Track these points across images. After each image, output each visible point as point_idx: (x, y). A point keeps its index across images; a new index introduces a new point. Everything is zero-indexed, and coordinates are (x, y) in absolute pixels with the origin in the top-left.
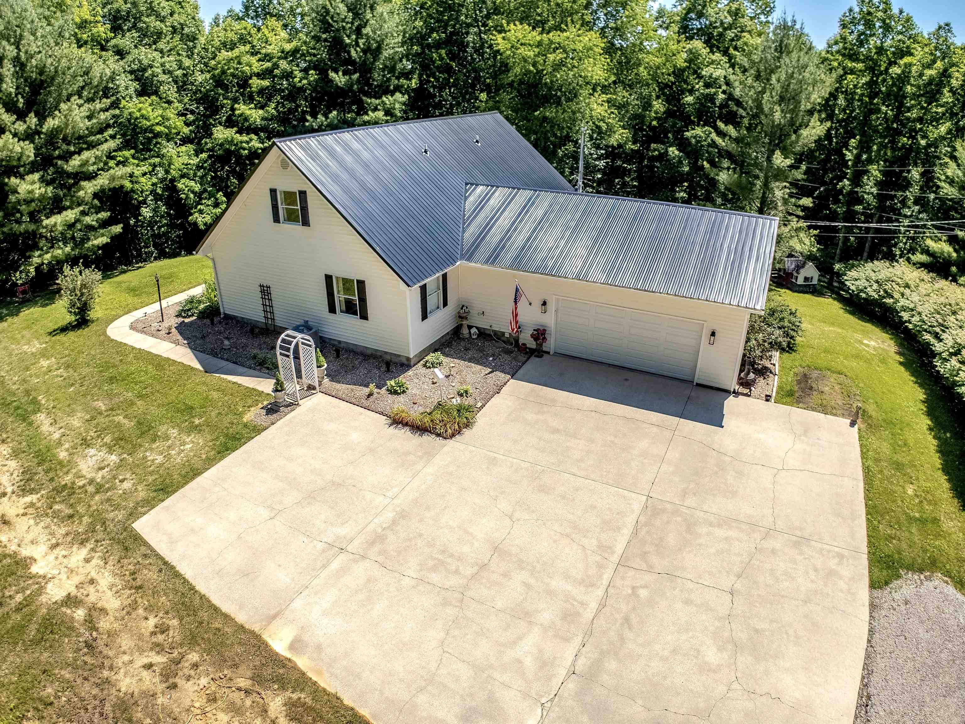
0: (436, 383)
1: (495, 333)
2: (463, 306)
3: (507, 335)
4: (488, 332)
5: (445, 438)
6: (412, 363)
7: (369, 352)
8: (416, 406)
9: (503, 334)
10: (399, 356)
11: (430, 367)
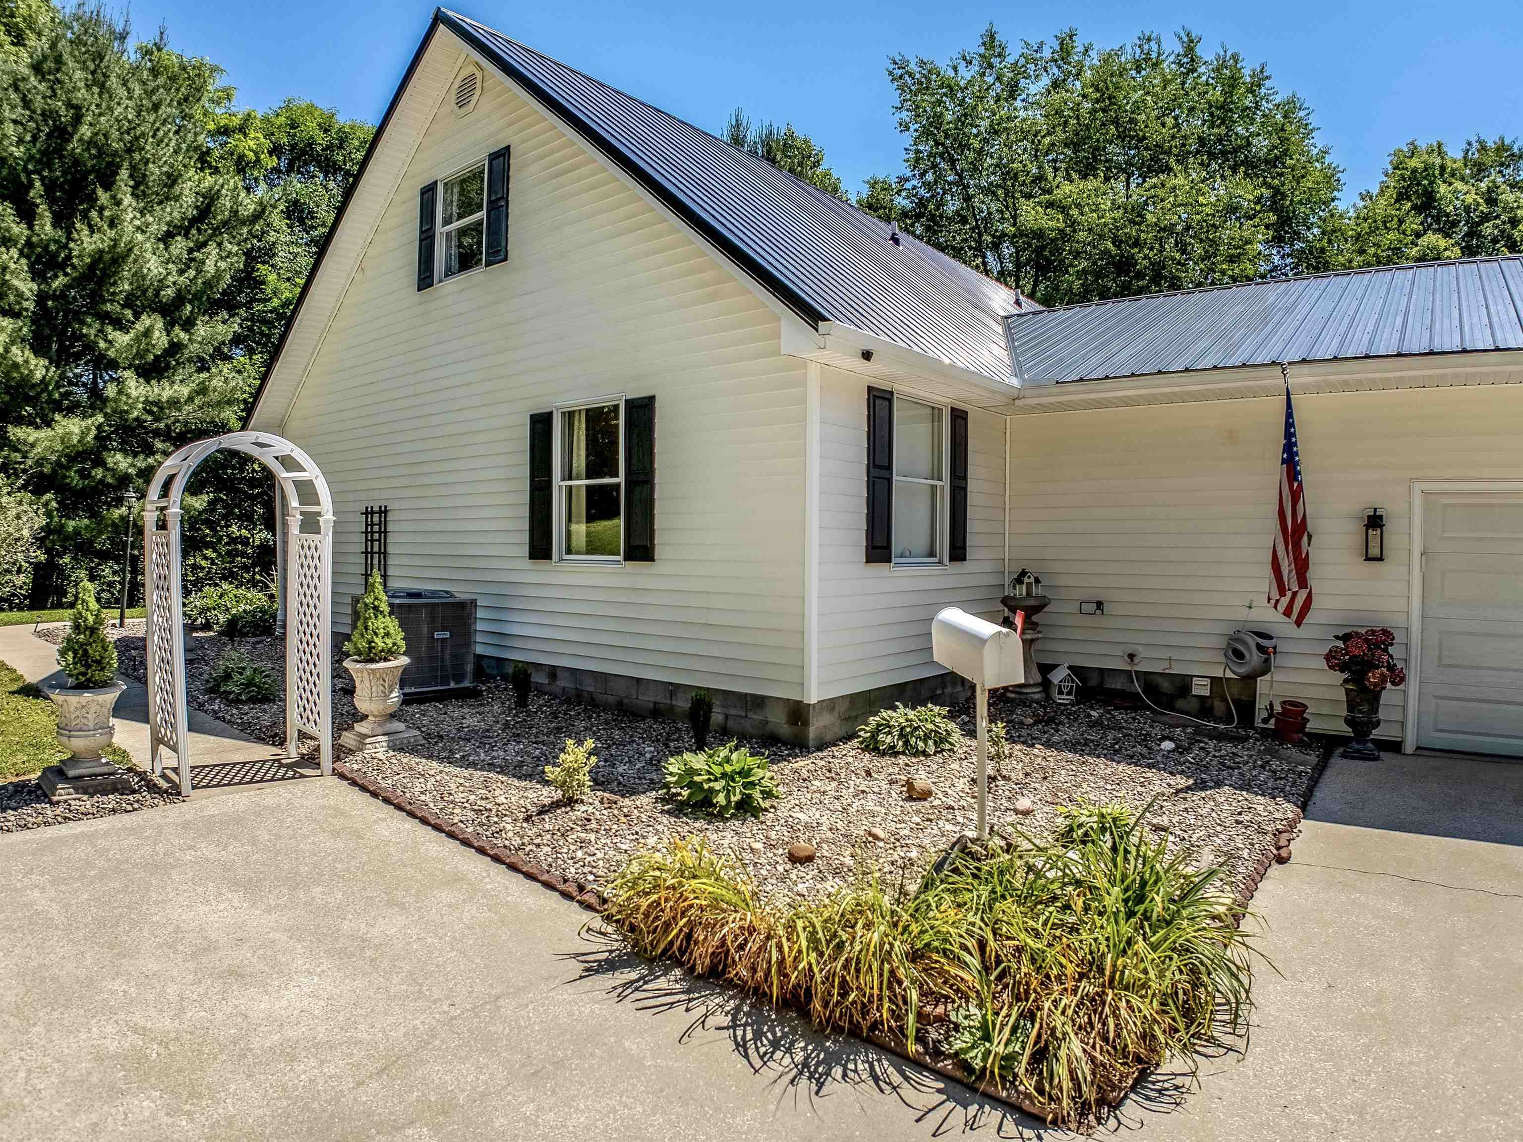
0: (925, 795)
1: (1149, 680)
2: (1024, 573)
3: (1201, 688)
4: (1117, 684)
5: (1035, 1120)
6: (813, 732)
7: (647, 699)
8: (810, 872)
9: (1183, 684)
10: (759, 702)
11: (892, 752)
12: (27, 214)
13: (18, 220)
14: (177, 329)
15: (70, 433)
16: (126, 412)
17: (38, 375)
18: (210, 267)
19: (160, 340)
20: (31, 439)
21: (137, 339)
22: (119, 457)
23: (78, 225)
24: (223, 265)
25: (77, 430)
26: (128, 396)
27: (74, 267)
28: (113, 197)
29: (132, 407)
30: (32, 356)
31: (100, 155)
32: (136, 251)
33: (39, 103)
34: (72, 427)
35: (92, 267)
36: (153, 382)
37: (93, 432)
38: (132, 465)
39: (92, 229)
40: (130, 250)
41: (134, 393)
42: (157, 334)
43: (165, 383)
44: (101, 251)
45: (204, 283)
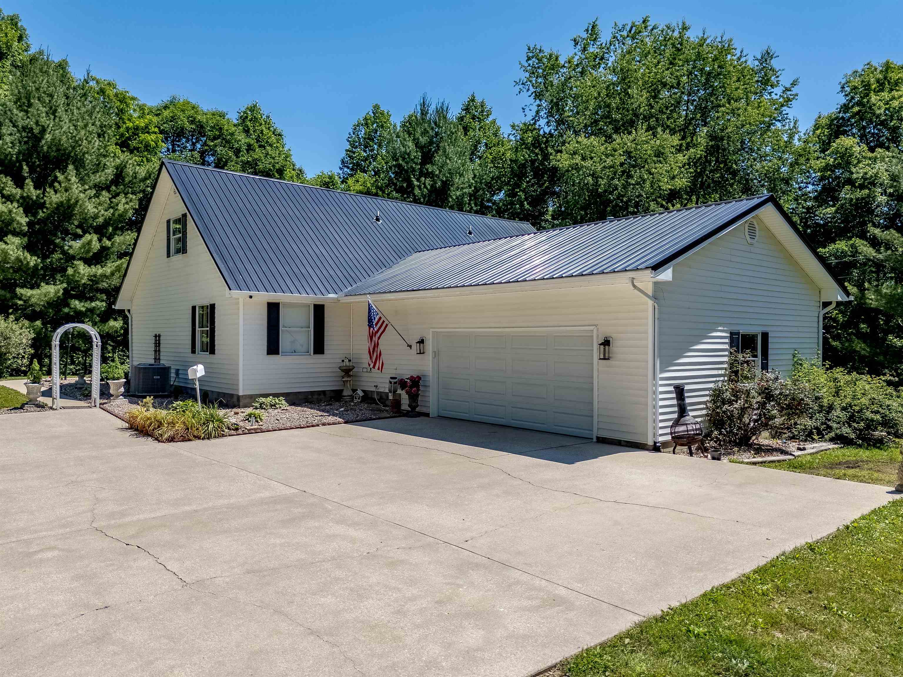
6: (242, 404)
12: (19, 183)
13: (15, 186)
14: (105, 239)
15: (49, 292)
16: (79, 281)
17: (32, 264)
18: (121, 207)
19: (96, 246)
20: (29, 294)
21: (83, 246)
22: (77, 302)
23: (48, 190)
24: (127, 206)
25: (53, 291)
26: (79, 273)
27: (47, 209)
28: (66, 178)
29: (82, 278)
30: (29, 255)
31: (58, 150)
32: (80, 202)
33: (20, 124)
34: (50, 289)
35: (57, 208)
36: (92, 266)
37: (61, 292)
38: (83, 306)
39: (56, 192)
40: (77, 201)
41: (82, 272)
42: (94, 243)
43: (99, 266)
44: (62, 202)
45: (119, 215)
